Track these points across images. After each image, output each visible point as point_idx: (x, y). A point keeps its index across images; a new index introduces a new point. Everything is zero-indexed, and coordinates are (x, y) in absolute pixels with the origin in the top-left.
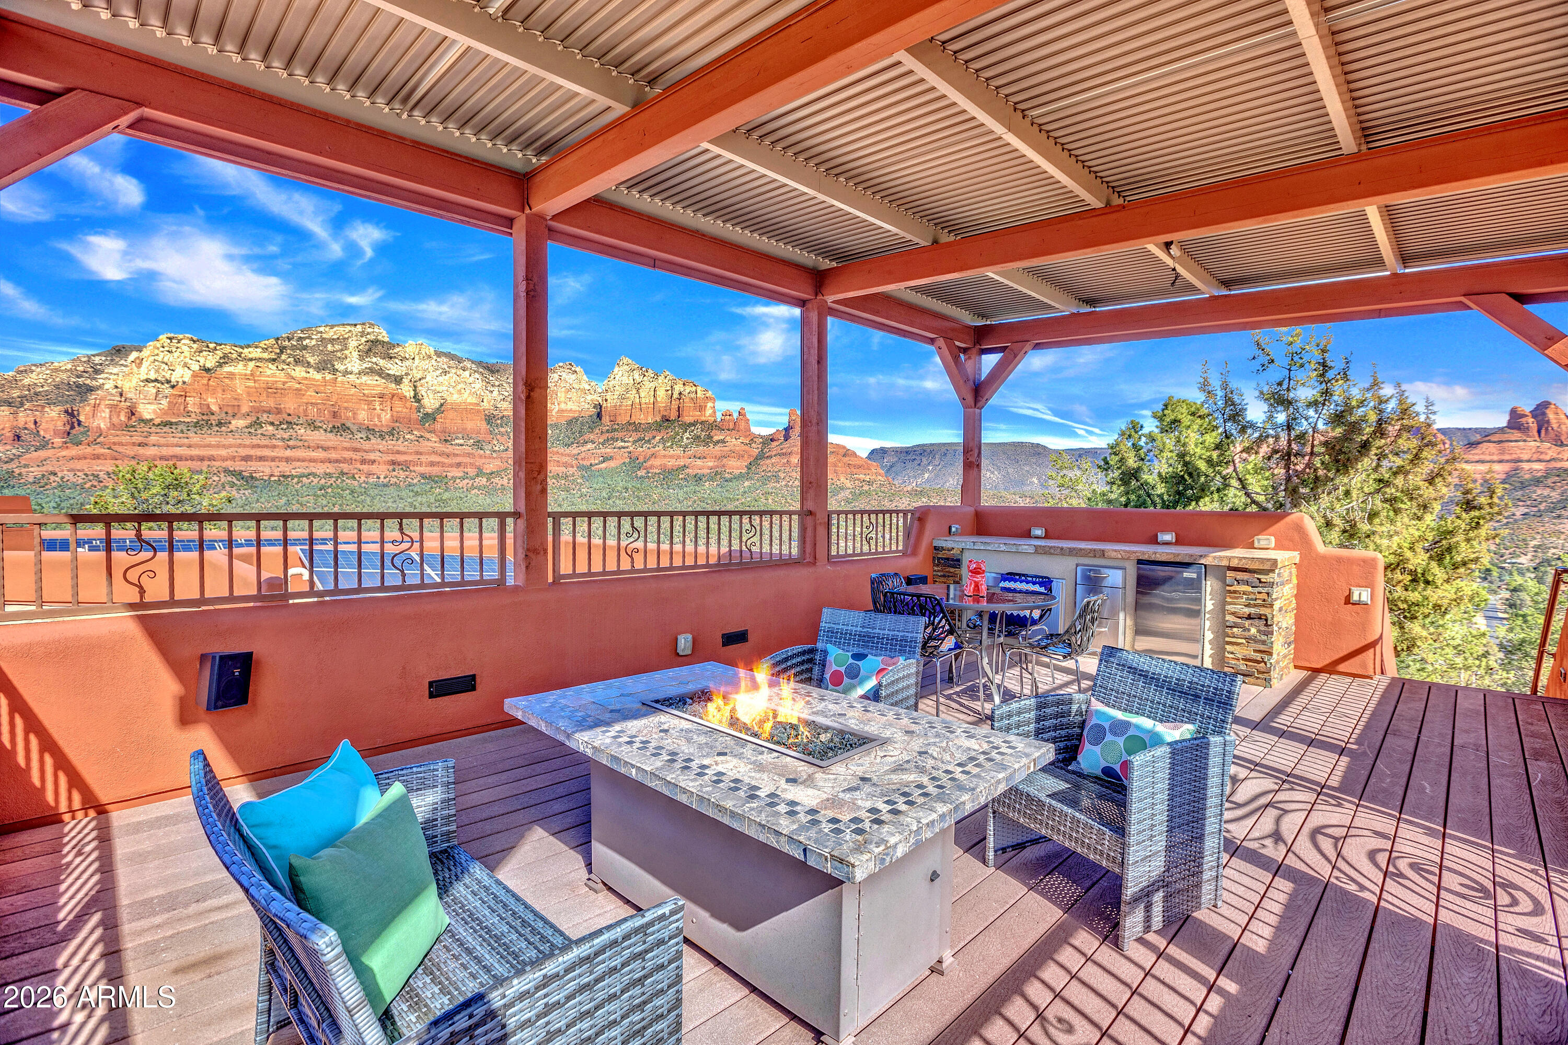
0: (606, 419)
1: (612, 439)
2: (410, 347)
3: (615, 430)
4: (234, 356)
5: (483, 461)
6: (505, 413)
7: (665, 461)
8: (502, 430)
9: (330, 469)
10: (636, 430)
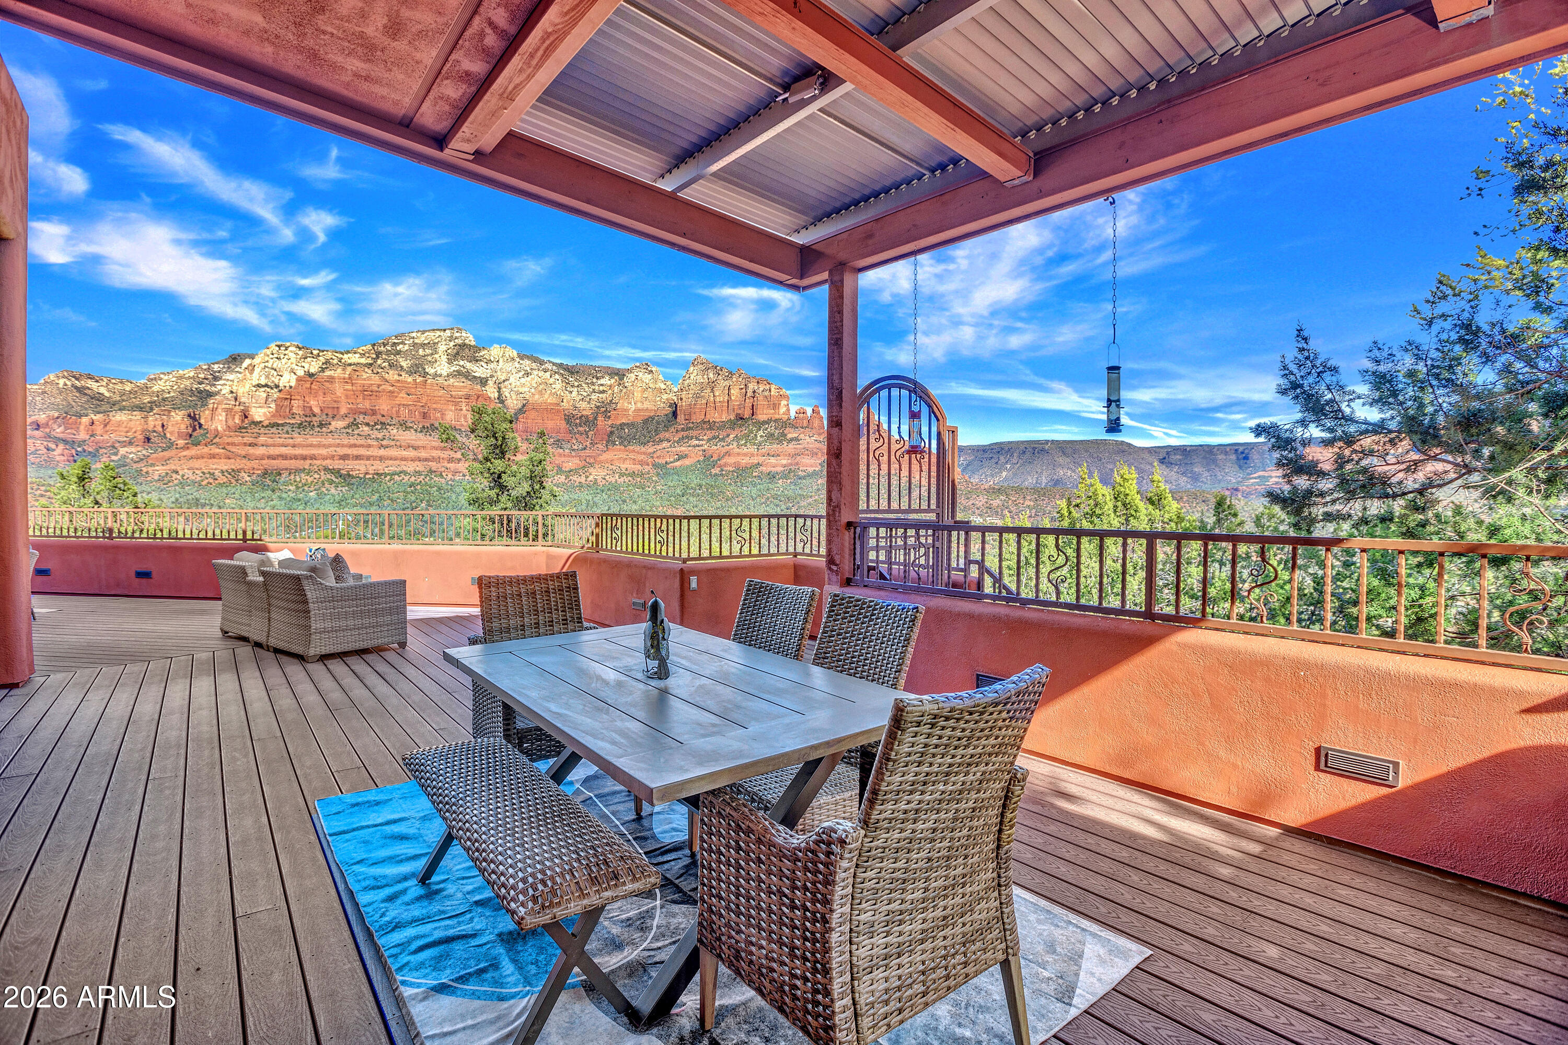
0: (681, 418)
1: (687, 437)
2: (495, 351)
3: (690, 428)
4: (335, 361)
5: (563, 459)
6: (584, 413)
7: (739, 459)
8: (581, 429)
9: (420, 467)
10: (711, 429)
